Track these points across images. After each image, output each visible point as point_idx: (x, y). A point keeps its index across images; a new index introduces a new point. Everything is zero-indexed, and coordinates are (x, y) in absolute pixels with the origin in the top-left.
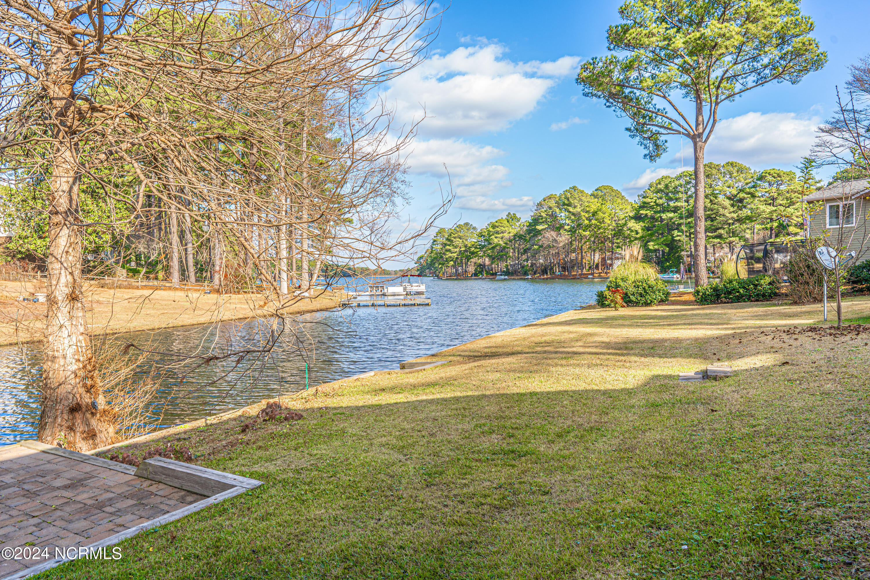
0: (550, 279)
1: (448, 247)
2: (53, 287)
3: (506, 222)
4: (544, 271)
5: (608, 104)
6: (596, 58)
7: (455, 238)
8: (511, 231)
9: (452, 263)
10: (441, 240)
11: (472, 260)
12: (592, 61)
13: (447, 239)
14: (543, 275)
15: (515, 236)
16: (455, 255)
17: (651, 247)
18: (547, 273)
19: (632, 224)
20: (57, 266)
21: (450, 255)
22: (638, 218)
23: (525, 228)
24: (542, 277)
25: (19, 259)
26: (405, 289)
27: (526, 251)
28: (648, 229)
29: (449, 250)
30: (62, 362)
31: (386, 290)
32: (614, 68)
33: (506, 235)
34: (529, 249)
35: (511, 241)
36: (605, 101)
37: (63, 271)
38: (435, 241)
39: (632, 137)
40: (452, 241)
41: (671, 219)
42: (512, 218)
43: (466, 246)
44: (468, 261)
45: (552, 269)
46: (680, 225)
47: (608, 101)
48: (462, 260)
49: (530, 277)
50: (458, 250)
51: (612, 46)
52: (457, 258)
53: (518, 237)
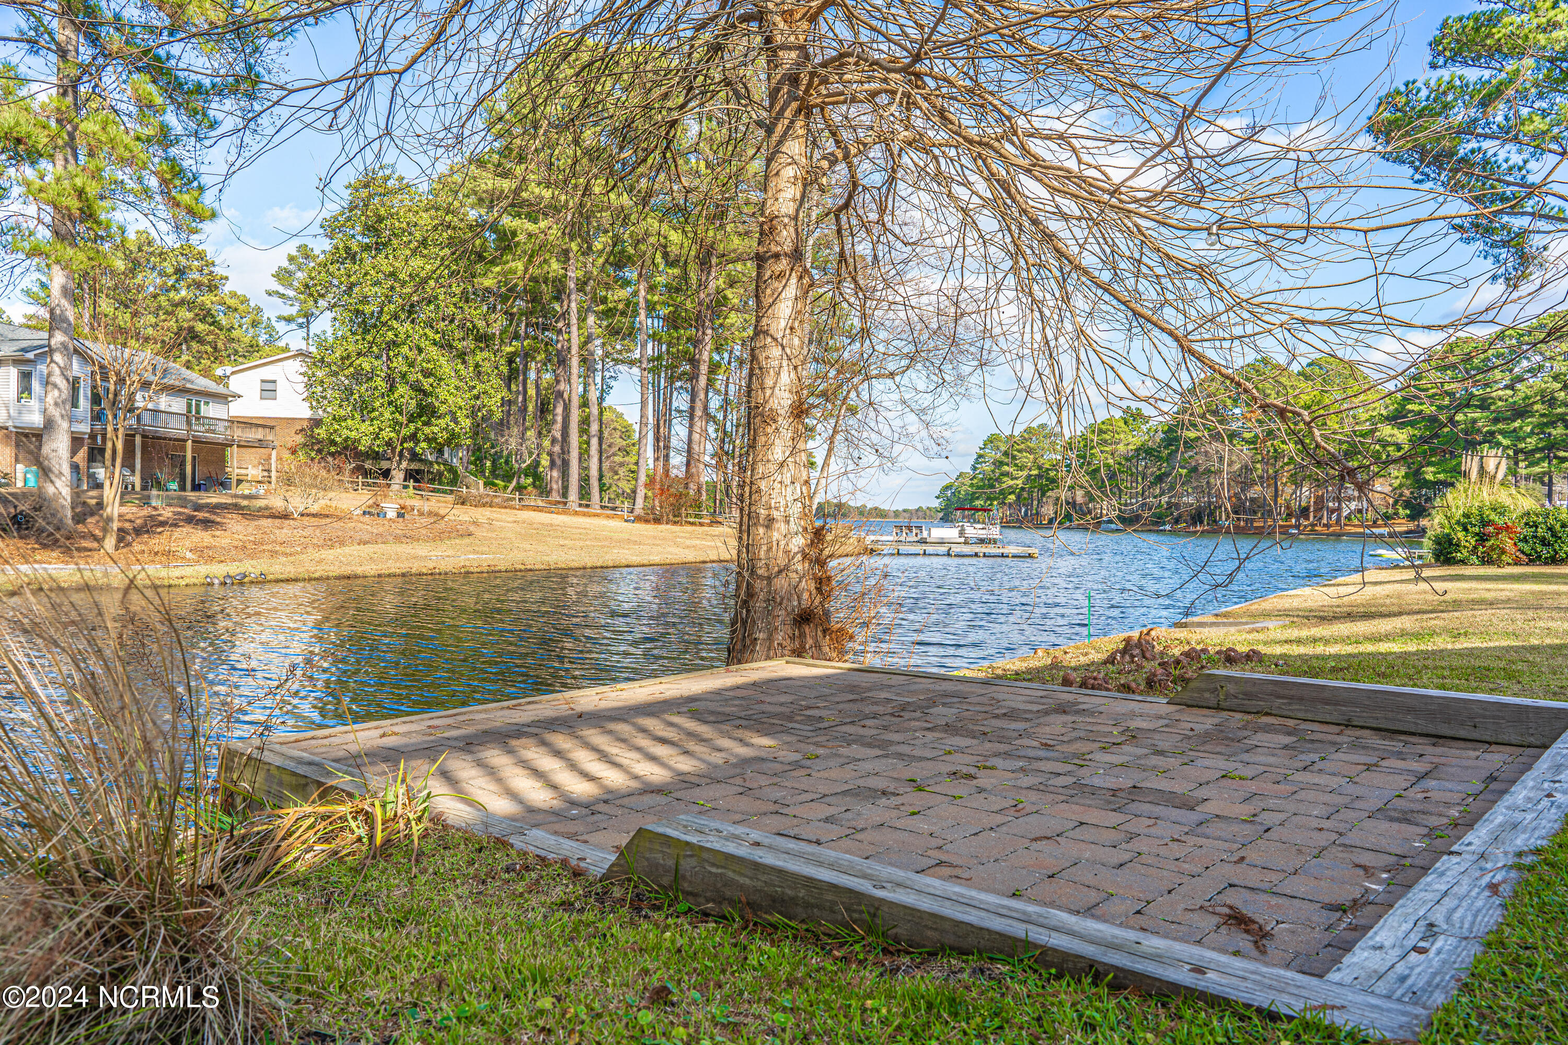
0: (1208, 532)
1: (1006, 468)
2: (768, 392)
3: (1122, 424)
4: (1197, 518)
5: (1417, 177)
6: (1414, 82)
7: (1020, 451)
8: (1130, 441)
9: (1013, 497)
10: (991, 455)
11: (1049, 493)
12: (1403, 88)
13: (1006, 454)
14: (1195, 524)
15: (1137, 450)
16: (1019, 482)
17: (1430, 477)
18: (1201, 522)
19: (1386, 431)
20: (776, 352)
21: (1011, 482)
22: (1397, 418)
23: (1161, 435)
24: (1192, 529)
25: (332, 454)
26: (962, 533)
27: (1160, 479)
28: (1424, 440)
29: (1007, 474)
30: (783, 527)
31: (925, 534)
32: (1456, 99)
33: (1121, 448)
34: (1167, 475)
35: (1127, 459)
36: (1411, 171)
37: (785, 363)
38: (980, 456)
39: (1468, 241)
40: (1014, 457)
41: (1474, 421)
42: (1133, 417)
43: (1040, 468)
44: (1043, 495)
45: (1211, 514)
46: (1492, 433)
47: (1416, 169)
48: (1030, 492)
49: (1168, 527)
50: (1025, 473)
51: (1441, 61)
52: (1023, 489)
53: (1145, 451)
